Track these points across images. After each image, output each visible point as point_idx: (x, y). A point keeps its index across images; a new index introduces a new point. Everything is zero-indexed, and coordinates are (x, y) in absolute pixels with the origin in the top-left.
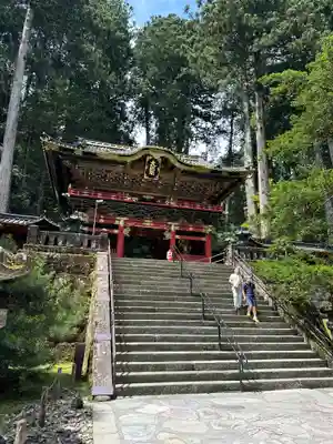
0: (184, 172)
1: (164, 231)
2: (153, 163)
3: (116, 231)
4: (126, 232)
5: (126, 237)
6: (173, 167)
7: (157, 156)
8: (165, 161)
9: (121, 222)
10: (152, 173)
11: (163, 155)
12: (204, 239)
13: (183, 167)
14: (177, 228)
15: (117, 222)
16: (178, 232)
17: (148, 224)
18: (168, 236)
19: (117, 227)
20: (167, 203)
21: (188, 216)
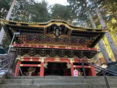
0: (73, 31)
1: (67, 63)
2: (57, 30)
3: (39, 65)
4: (45, 65)
5: (45, 68)
6: (68, 29)
7: (59, 24)
8: (63, 27)
9: (42, 60)
10: (57, 35)
11: (61, 24)
12: (90, 67)
13: (72, 29)
14: (74, 61)
15: (40, 60)
16: (74, 64)
17: (57, 60)
18: (69, 66)
19: (40, 63)
20: (66, 48)
21: (77, 53)
